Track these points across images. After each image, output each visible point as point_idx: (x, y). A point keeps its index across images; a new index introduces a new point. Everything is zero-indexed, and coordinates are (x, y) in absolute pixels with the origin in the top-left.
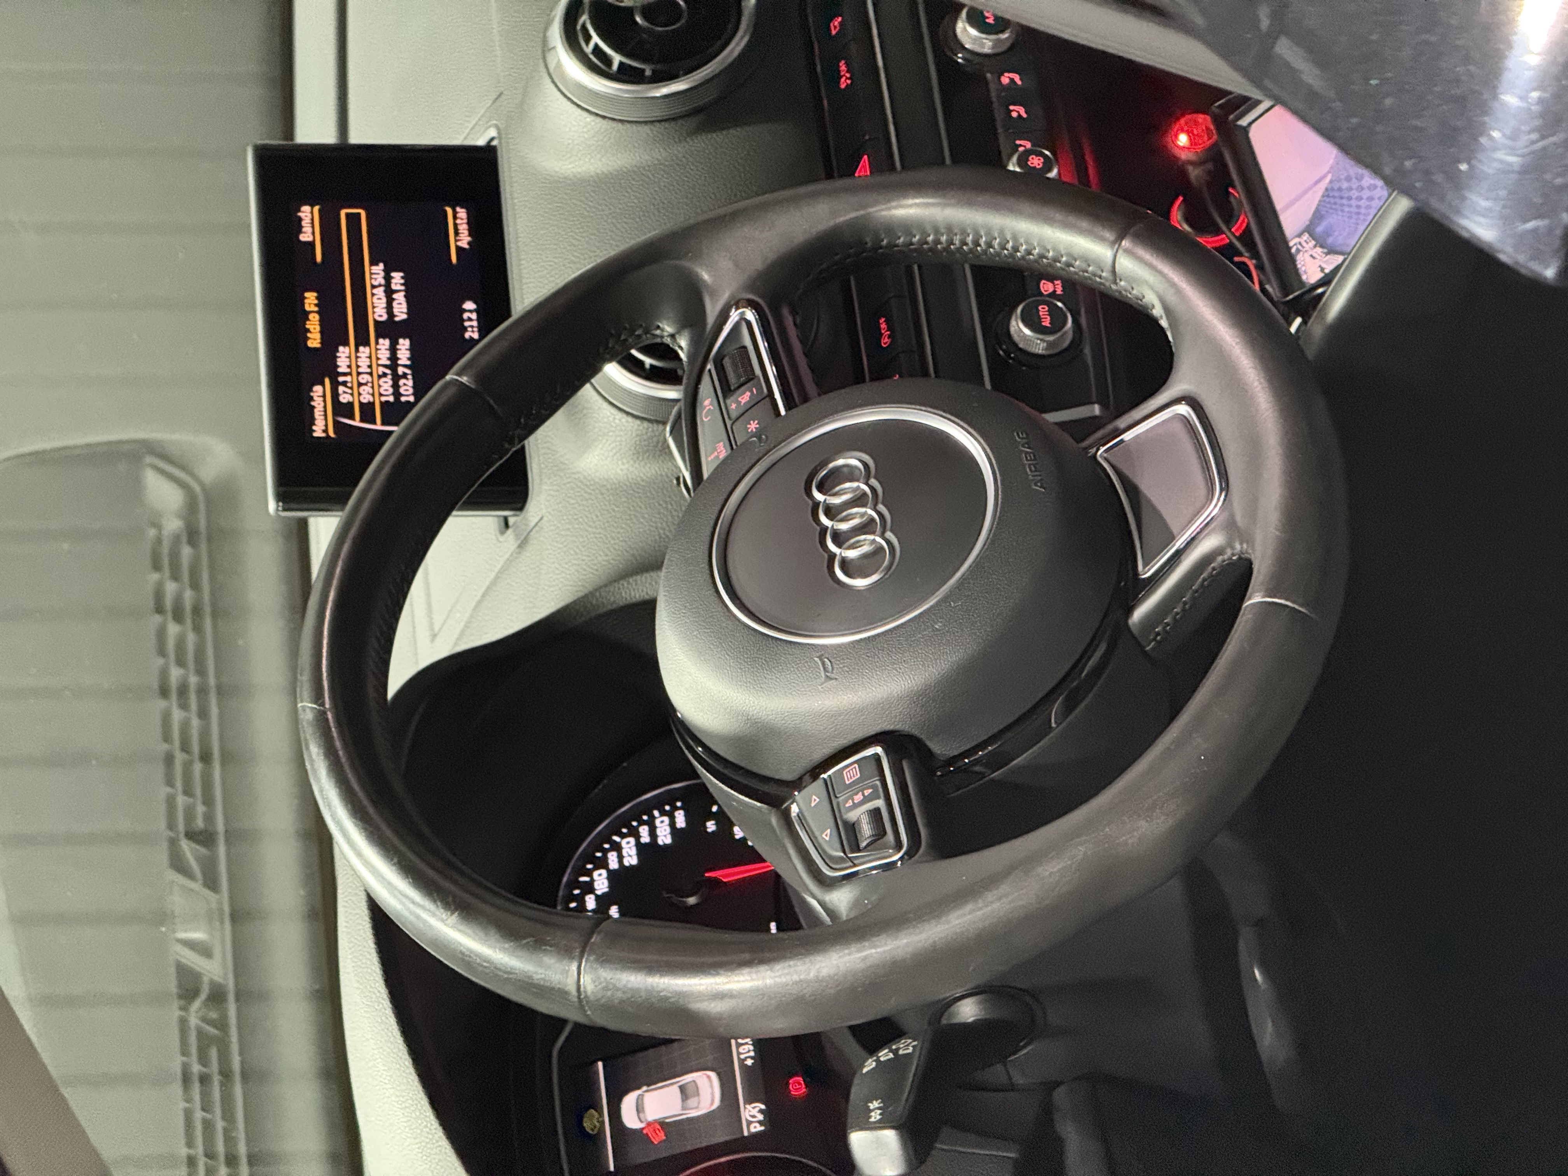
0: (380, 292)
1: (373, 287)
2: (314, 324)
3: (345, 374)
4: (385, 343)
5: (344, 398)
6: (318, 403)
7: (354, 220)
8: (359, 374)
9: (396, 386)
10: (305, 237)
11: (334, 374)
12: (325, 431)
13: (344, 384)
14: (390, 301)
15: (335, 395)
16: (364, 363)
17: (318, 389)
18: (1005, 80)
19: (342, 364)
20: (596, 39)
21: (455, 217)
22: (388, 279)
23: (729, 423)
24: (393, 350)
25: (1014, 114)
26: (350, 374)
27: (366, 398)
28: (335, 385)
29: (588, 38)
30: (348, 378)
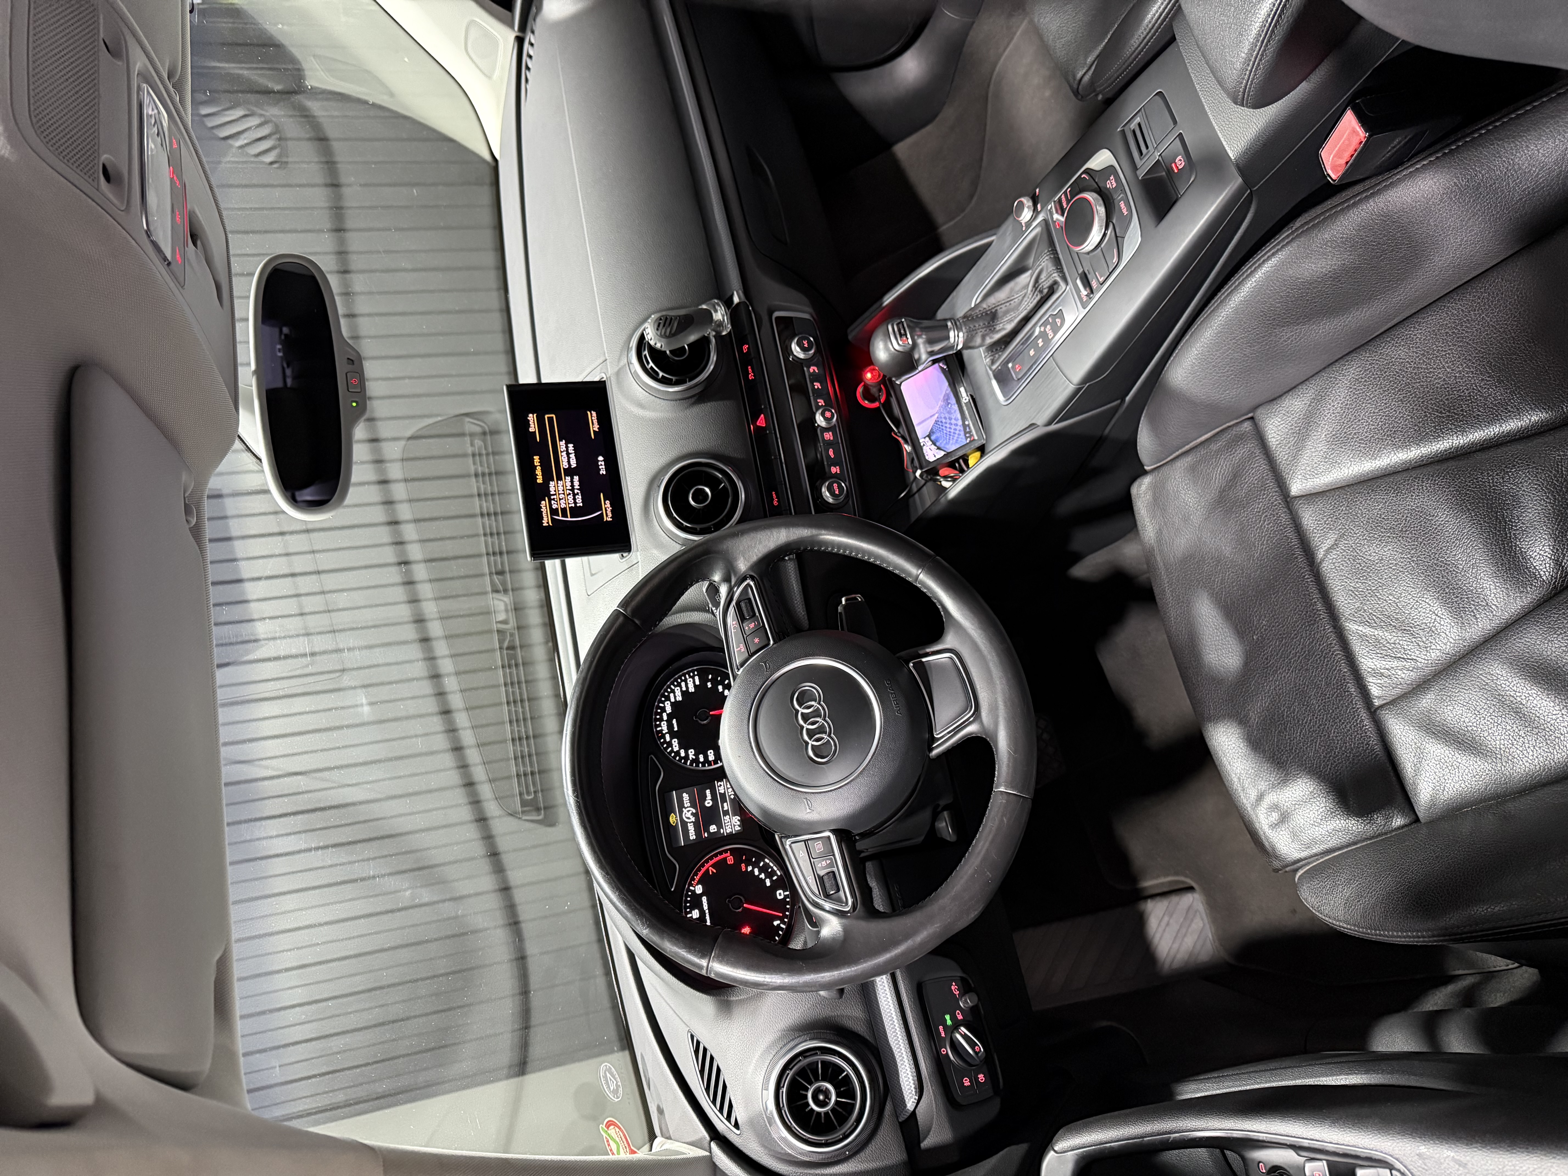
0: (564, 454)
1: (561, 452)
2: (539, 471)
3: (554, 495)
4: (568, 479)
5: (554, 506)
6: (544, 510)
7: (550, 419)
8: (559, 494)
9: (574, 499)
10: (531, 430)
11: (549, 495)
12: (548, 523)
13: (554, 499)
14: (569, 458)
15: (550, 505)
16: (561, 488)
17: (543, 502)
18: (811, 370)
19: (552, 489)
20: (651, 364)
21: (592, 417)
22: (567, 447)
23: (745, 636)
24: (572, 482)
25: (816, 387)
26: (555, 494)
27: (563, 506)
28: (550, 500)
29: (648, 363)
30: (555, 497)
